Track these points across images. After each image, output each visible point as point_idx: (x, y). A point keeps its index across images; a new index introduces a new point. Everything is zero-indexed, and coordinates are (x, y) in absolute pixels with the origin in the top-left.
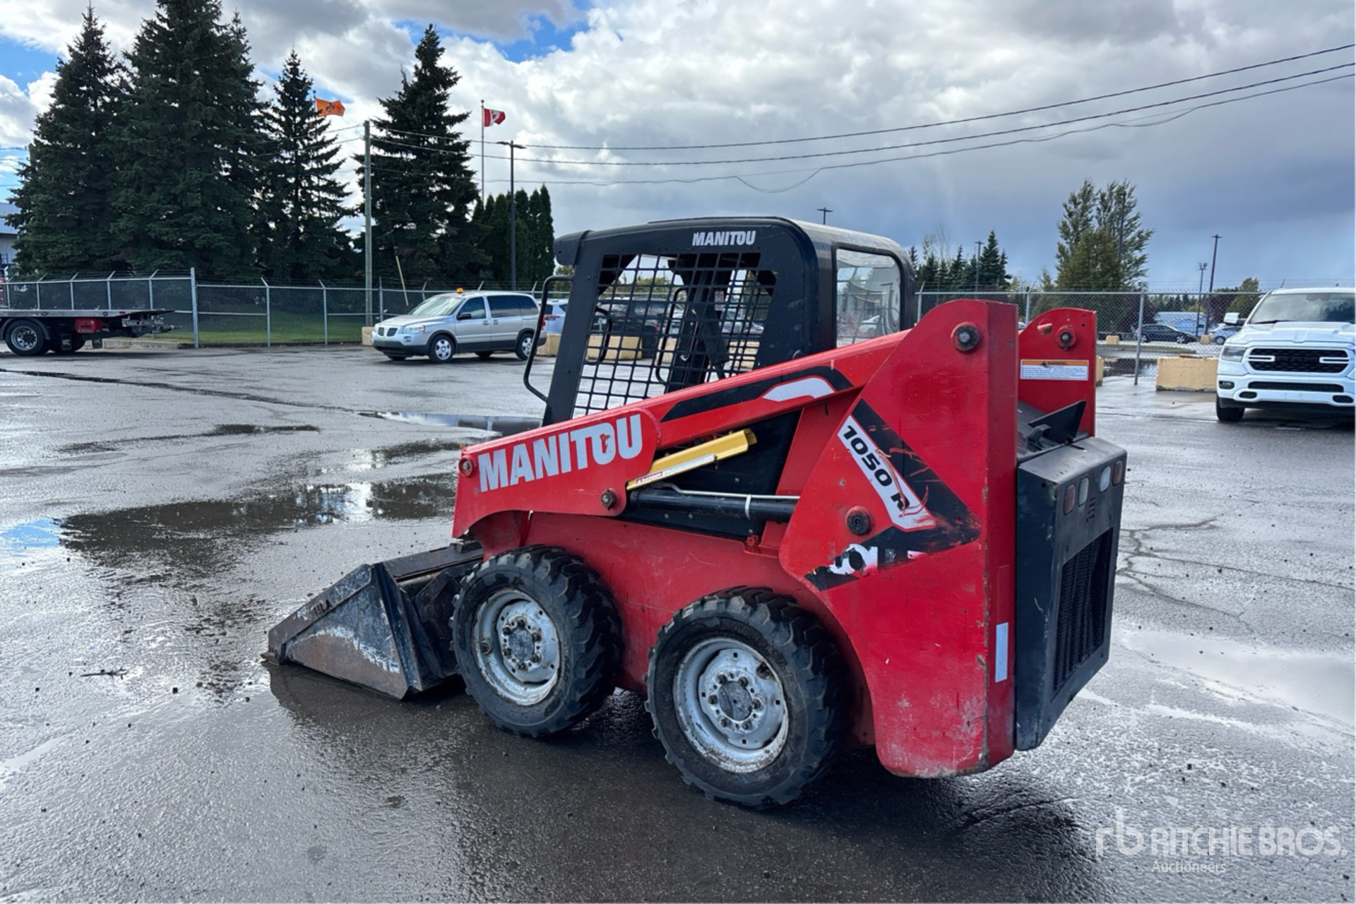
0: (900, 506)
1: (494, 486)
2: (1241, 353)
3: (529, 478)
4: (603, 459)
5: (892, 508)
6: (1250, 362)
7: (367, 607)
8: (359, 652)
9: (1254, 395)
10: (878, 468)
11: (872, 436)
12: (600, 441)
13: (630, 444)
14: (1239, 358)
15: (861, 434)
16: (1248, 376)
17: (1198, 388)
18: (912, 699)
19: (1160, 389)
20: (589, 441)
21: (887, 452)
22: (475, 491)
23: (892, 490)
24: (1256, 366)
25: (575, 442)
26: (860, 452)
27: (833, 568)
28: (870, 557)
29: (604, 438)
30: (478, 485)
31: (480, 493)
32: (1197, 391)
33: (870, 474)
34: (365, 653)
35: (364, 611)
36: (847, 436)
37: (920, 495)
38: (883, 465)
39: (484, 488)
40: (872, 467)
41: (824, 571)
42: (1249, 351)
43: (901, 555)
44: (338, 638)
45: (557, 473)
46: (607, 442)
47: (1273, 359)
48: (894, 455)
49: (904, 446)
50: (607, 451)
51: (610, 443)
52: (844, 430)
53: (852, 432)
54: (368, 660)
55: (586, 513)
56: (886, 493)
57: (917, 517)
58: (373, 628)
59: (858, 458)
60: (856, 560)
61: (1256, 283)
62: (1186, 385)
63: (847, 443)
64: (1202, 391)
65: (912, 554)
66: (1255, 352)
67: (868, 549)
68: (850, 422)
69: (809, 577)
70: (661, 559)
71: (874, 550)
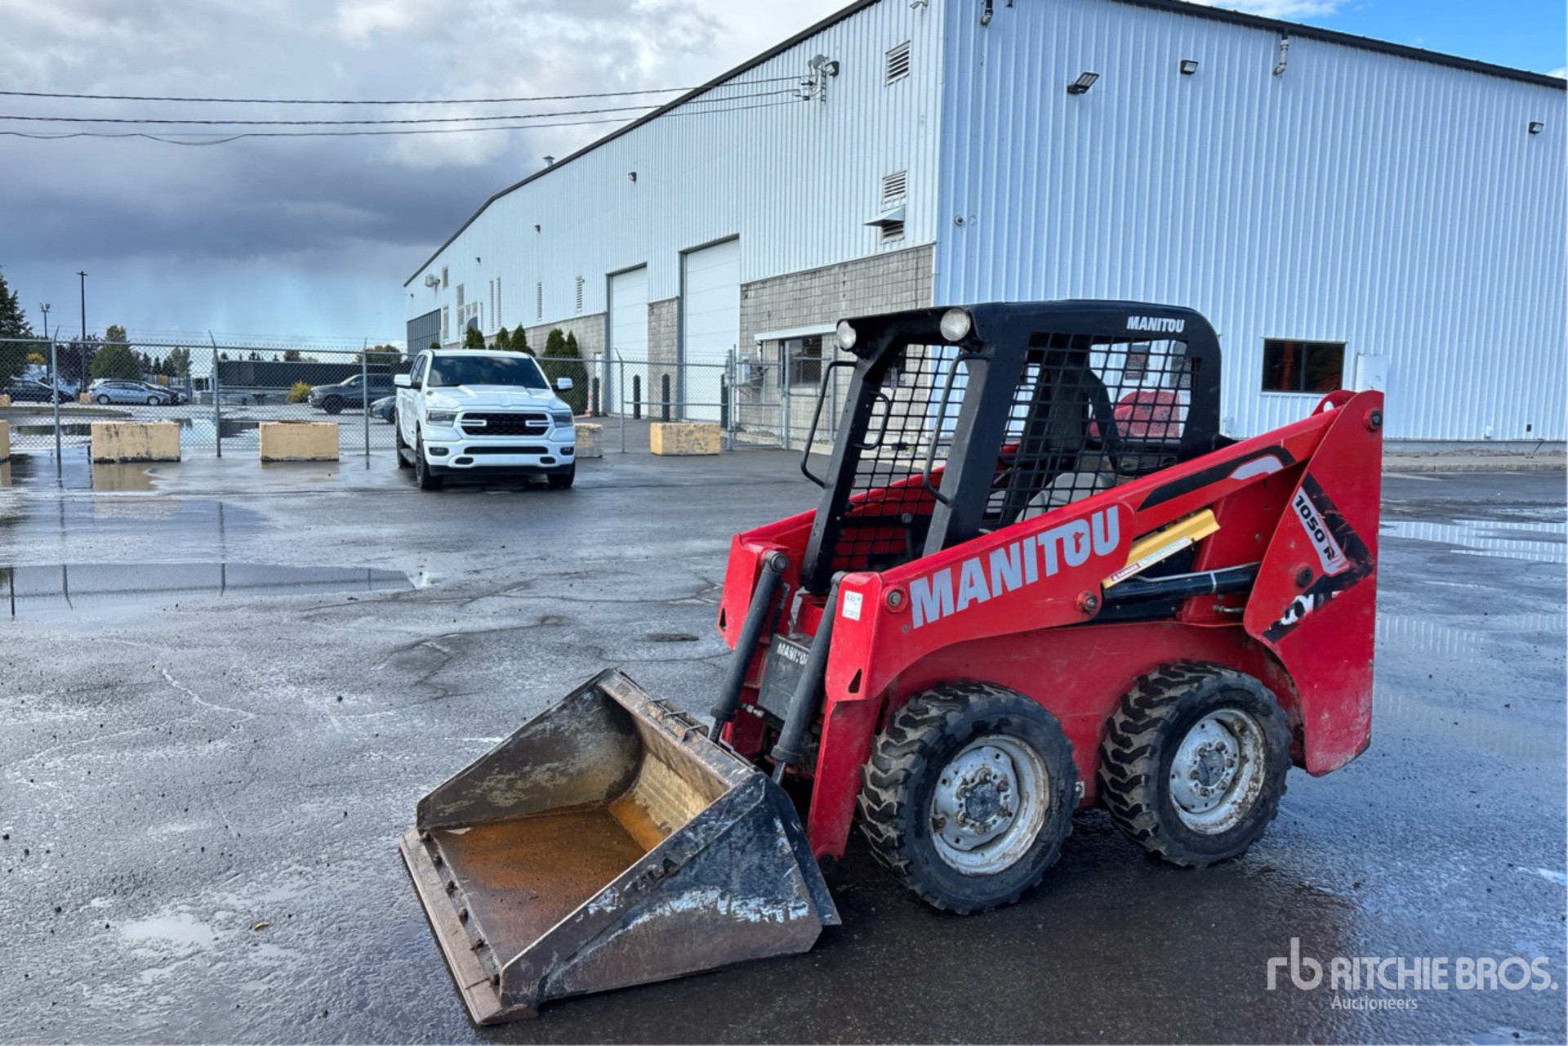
0: (1329, 557)
1: (932, 617)
2: (452, 418)
3: (983, 597)
4: (1074, 559)
5: (1323, 557)
6: (463, 427)
7: (750, 840)
8: (730, 915)
9: (470, 460)
10: (1317, 528)
11: (1313, 501)
12: (1073, 541)
13: (1106, 539)
14: (450, 423)
15: (1307, 502)
16: (461, 442)
17: (309, 455)
18: (1331, 709)
19: (266, 461)
20: (1060, 542)
21: (1323, 514)
22: (905, 629)
23: (1324, 544)
24: (470, 430)
25: (1043, 547)
26: (1306, 517)
27: (1284, 621)
28: (1308, 603)
29: (1077, 536)
30: (910, 621)
31: (912, 630)
32: (308, 461)
33: (1311, 534)
34: (741, 913)
35: (743, 850)
36: (1298, 504)
37: (1341, 546)
38: (1321, 526)
39: (918, 623)
40: (1313, 528)
41: (1277, 625)
42: (459, 417)
43: (1328, 595)
44: (683, 912)
45: (1019, 585)
46: (1081, 540)
47: (484, 423)
48: (1327, 516)
49: (1334, 508)
50: (1081, 550)
51: (1085, 541)
52: (1297, 499)
53: (1302, 501)
54: (747, 921)
55: (1054, 624)
56: (1320, 547)
57: (1339, 563)
58: (761, 868)
59: (1304, 522)
60: (1299, 608)
61: (123, 331)
62: (295, 454)
63: (1297, 510)
64: (314, 460)
65: (1335, 593)
66: (467, 416)
67: (1307, 597)
68: (1301, 492)
69: (1265, 634)
70: (1065, 662)
71: (1311, 597)
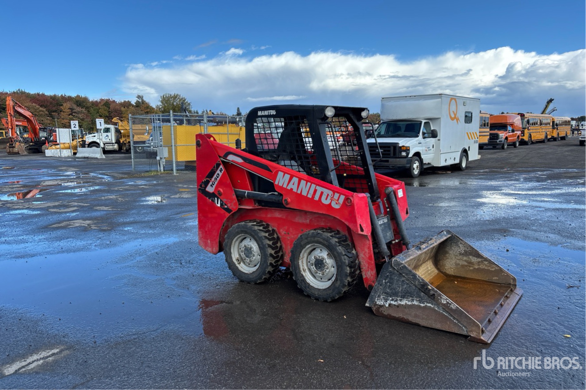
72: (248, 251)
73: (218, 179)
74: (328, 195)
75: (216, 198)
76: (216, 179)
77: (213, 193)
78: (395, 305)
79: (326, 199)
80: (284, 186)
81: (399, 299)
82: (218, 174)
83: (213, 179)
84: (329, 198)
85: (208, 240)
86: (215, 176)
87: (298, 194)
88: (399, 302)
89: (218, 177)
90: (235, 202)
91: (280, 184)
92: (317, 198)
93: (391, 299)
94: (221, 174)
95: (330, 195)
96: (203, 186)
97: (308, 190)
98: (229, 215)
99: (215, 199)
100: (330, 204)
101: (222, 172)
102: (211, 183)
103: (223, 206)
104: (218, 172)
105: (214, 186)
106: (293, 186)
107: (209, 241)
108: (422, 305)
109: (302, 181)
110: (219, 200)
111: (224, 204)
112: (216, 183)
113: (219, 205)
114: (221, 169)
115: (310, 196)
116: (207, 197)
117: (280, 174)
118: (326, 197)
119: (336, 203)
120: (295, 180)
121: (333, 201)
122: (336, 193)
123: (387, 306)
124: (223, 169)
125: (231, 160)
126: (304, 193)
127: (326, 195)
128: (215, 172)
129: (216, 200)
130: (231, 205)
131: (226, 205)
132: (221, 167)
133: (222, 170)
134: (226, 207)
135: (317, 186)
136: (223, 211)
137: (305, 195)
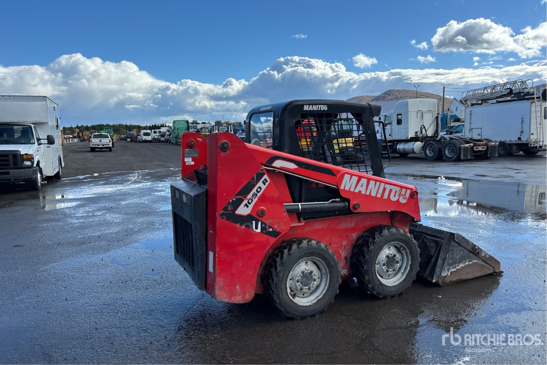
72: (307, 277)
73: (259, 195)
74: (396, 191)
75: (254, 222)
76: (256, 195)
77: (249, 215)
78: (454, 271)
79: (395, 196)
80: (351, 190)
81: (457, 265)
82: (260, 188)
83: (250, 196)
84: (397, 194)
85: (236, 285)
86: (254, 190)
87: (367, 195)
88: (457, 268)
89: (258, 192)
90: (286, 220)
91: (347, 189)
92: (386, 196)
93: (452, 267)
94: (264, 187)
95: (398, 191)
96: (229, 208)
97: (377, 190)
98: (275, 239)
99: (252, 223)
100: (398, 200)
101: (267, 184)
102: (245, 202)
103: (266, 229)
104: (260, 184)
105: (251, 206)
106: (361, 188)
107: (238, 287)
108: (471, 263)
109: (371, 181)
110: (260, 223)
111: (267, 227)
112: (255, 201)
113: (259, 230)
114: (265, 179)
115: (379, 196)
116: (236, 223)
117: (347, 177)
118: (394, 194)
119: (404, 198)
120: (364, 181)
121: (400, 197)
122: (403, 189)
123: (449, 274)
124: (268, 179)
125: (278, 167)
126: (373, 194)
127: (395, 192)
128: (254, 186)
129: (254, 224)
130: (278, 226)
131: (270, 227)
132: (265, 177)
133: (267, 181)
134: (271, 230)
135: (386, 185)
136: (266, 237)
137: (374, 195)
